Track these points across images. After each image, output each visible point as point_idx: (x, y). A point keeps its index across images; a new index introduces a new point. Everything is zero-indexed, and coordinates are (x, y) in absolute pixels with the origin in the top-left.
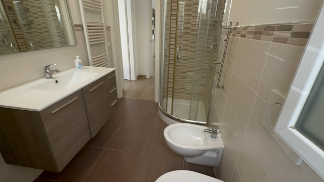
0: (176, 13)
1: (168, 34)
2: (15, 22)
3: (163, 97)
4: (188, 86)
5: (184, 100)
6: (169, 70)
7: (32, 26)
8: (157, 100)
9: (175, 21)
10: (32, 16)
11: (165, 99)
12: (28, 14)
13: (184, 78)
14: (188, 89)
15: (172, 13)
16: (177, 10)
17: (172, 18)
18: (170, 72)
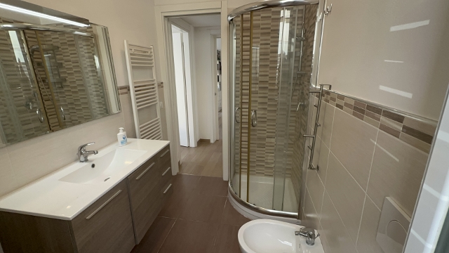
0: (248, 64)
1: (239, 89)
2: (44, 81)
3: (235, 173)
4: (269, 158)
5: (264, 177)
6: (241, 136)
7: (64, 84)
8: (226, 178)
9: (248, 74)
10: (65, 72)
11: (238, 176)
12: (61, 70)
13: (263, 146)
14: (269, 161)
15: (244, 64)
16: (250, 60)
17: (244, 70)
18: (244, 139)
